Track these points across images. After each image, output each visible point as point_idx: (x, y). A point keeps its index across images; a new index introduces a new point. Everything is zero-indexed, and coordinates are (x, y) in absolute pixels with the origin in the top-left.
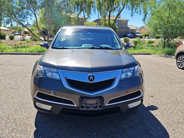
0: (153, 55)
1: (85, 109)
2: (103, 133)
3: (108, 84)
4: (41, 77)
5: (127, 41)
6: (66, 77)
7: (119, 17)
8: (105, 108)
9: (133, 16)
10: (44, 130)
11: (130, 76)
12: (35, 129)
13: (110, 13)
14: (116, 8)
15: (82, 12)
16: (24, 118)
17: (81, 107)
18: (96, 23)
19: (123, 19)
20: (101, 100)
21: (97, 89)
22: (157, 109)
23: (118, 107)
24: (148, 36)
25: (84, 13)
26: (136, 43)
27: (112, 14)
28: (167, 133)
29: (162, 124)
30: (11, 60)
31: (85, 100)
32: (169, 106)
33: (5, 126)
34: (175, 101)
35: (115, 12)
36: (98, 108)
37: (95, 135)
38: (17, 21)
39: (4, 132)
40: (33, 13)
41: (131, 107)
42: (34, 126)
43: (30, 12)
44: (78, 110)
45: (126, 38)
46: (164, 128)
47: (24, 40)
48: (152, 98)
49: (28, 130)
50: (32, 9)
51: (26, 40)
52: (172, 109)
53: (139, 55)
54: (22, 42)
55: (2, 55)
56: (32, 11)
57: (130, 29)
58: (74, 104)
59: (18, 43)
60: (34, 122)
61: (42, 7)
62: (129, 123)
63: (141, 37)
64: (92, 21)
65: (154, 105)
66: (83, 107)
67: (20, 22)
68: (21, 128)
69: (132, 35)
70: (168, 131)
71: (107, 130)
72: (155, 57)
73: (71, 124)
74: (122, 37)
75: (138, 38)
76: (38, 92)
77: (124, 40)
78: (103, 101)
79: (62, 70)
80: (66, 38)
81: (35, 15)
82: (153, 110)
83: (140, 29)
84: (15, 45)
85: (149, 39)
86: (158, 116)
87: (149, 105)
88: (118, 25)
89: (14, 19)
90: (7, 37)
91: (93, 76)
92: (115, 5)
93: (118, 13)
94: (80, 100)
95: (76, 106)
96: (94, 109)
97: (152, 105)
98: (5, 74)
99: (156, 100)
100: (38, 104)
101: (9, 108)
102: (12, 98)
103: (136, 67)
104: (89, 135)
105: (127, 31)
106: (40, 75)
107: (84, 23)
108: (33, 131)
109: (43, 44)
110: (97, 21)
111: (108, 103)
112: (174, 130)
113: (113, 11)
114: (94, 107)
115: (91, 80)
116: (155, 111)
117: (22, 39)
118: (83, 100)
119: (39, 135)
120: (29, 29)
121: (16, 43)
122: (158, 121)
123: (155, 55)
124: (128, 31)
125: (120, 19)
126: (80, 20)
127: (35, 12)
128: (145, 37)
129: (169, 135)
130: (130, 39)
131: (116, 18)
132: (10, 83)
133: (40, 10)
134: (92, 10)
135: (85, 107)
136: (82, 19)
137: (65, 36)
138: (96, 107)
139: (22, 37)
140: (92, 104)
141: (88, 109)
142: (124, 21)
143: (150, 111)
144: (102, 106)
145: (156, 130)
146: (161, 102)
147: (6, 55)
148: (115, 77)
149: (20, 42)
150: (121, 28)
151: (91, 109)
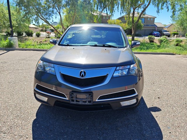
0: (177, 55)
1: (75, 103)
2: (95, 128)
3: (100, 81)
4: (40, 70)
5: (152, 40)
6: (60, 72)
7: (144, 14)
8: (94, 103)
9: (159, 12)
10: (43, 120)
11: (125, 74)
12: (35, 118)
13: (134, 9)
14: (141, 4)
15: (105, 10)
16: (29, 107)
17: (71, 100)
18: (120, 20)
19: (149, 17)
20: (90, 95)
21: (88, 85)
22: (159, 111)
23: (109, 104)
24: (177, 34)
25: (106, 10)
26: (161, 41)
27: (136, 11)
28: (162, 135)
29: (160, 126)
30: (33, 56)
31: (75, 94)
32: (174, 109)
33: (11, 113)
34: (183, 104)
35: (140, 9)
36: (87, 103)
37: (87, 129)
38: (43, 19)
39: (9, 117)
40: (58, 12)
41: (124, 105)
42: (35, 115)
43: (55, 11)
44: (69, 103)
45: (151, 36)
46: (160, 130)
47: (49, 37)
48: (158, 100)
49: (29, 118)
50: (57, 8)
51: (50, 37)
52: (177, 112)
53: (161, 55)
54: (47, 39)
55: (26, 51)
56: (57, 9)
57: (156, 26)
58: (66, 98)
59: (43, 40)
60: (36, 112)
61: (66, 6)
62: (124, 121)
63: (169, 36)
64: (116, 19)
65: (158, 107)
66: (73, 101)
67: (46, 20)
68: (24, 116)
69: (159, 33)
70: (163, 133)
71: (100, 126)
72: (178, 57)
73: (68, 116)
74: (147, 36)
75: (165, 36)
76: (37, 85)
77: (149, 38)
78: (92, 96)
79: (58, 65)
80: (73, 35)
81: (59, 13)
82: (155, 111)
83: (169, 27)
84: (41, 42)
85: (177, 38)
86: (158, 118)
87: (152, 106)
88: (144, 22)
89: (41, 17)
90: (34, 35)
91: (84, 72)
92: (141, 2)
93: (142, 9)
94: (71, 94)
95: (67, 99)
96: (83, 103)
97: (156, 106)
98: (24, 68)
99: (161, 102)
100: (37, 95)
101: (19, 98)
102: (24, 90)
103: (132, 66)
104: (82, 128)
105: (153, 29)
106: (40, 69)
107: (108, 21)
108: (33, 120)
109: (52, 41)
110: (121, 19)
111: (98, 99)
112: (170, 133)
113: (138, 8)
114: (83, 102)
115: (83, 76)
116: (157, 112)
117: (47, 37)
118: (73, 94)
119: (37, 124)
120: (53, 27)
121: (41, 40)
122: (157, 122)
123: (179, 56)
124: (155, 29)
125: (146, 16)
126: (104, 18)
127: (59, 11)
128: (174, 36)
129: (164, 137)
130: (155, 38)
131: (141, 15)
132: (26, 76)
133: (64, 9)
134: (116, 7)
135: (75, 101)
136: (106, 17)
137: (72, 34)
138: (86, 102)
139: (47, 34)
140: (82, 99)
141: (77, 103)
142: (150, 18)
143: (151, 112)
144: (92, 101)
145: (151, 131)
146: (167, 104)
147: (29, 51)
148: (107, 74)
149: (45, 39)
150: (147, 25)
151: (80, 103)
